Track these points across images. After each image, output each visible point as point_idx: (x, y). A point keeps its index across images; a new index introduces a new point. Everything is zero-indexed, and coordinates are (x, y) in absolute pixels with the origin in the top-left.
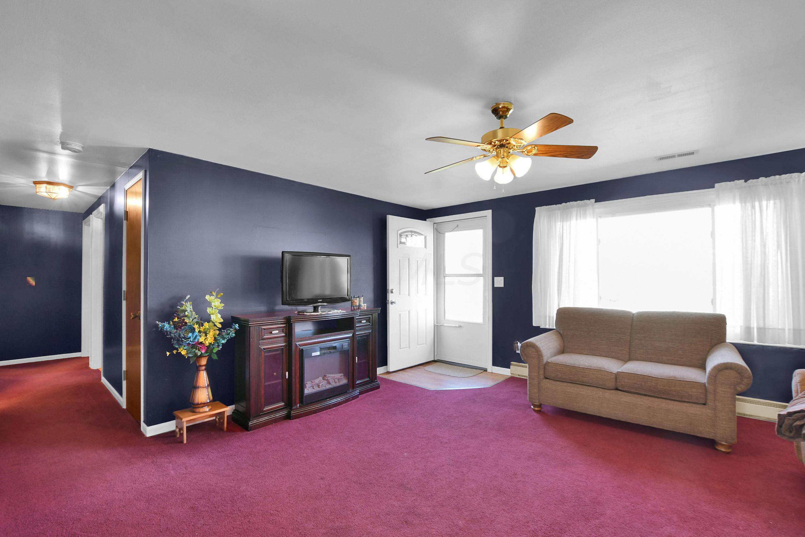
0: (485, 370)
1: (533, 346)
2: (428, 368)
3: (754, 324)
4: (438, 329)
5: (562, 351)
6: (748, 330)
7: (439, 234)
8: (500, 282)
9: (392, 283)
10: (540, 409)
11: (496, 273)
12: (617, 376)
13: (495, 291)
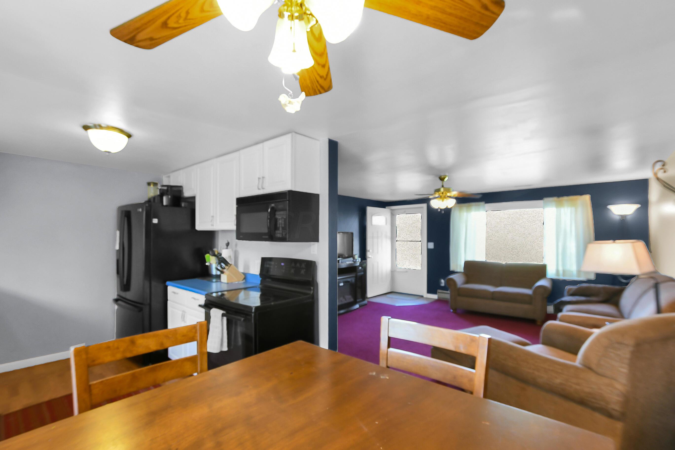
0: (422, 296)
1: (452, 280)
2: (388, 295)
3: (561, 269)
4: (393, 272)
5: (467, 282)
6: (558, 271)
7: (393, 215)
8: (431, 245)
9: (369, 246)
10: (456, 311)
11: (429, 240)
12: (494, 293)
13: (429, 251)
